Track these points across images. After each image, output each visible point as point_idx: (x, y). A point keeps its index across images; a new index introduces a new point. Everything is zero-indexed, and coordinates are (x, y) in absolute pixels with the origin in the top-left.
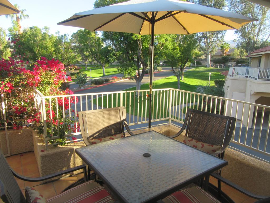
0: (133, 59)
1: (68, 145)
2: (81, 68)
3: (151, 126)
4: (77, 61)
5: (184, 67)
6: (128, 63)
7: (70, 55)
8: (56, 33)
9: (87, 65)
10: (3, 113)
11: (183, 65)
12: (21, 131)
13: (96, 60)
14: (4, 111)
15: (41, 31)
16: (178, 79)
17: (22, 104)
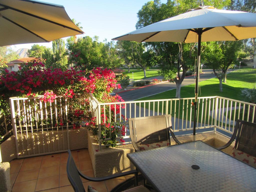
0: (173, 62)
1: (118, 147)
2: (124, 71)
3: (196, 133)
4: (121, 64)
5: (227, 69)
6: (168, 66)
7: (115, 59)
8: (104, 40)
9: (129, 68)
10: (65, 114)
11: (226, 67)
12: (79, 130)
13: (138, 63)
14: (67, 113)
15: (92, 40)
16: (220, 81)
17: (80, 107)
